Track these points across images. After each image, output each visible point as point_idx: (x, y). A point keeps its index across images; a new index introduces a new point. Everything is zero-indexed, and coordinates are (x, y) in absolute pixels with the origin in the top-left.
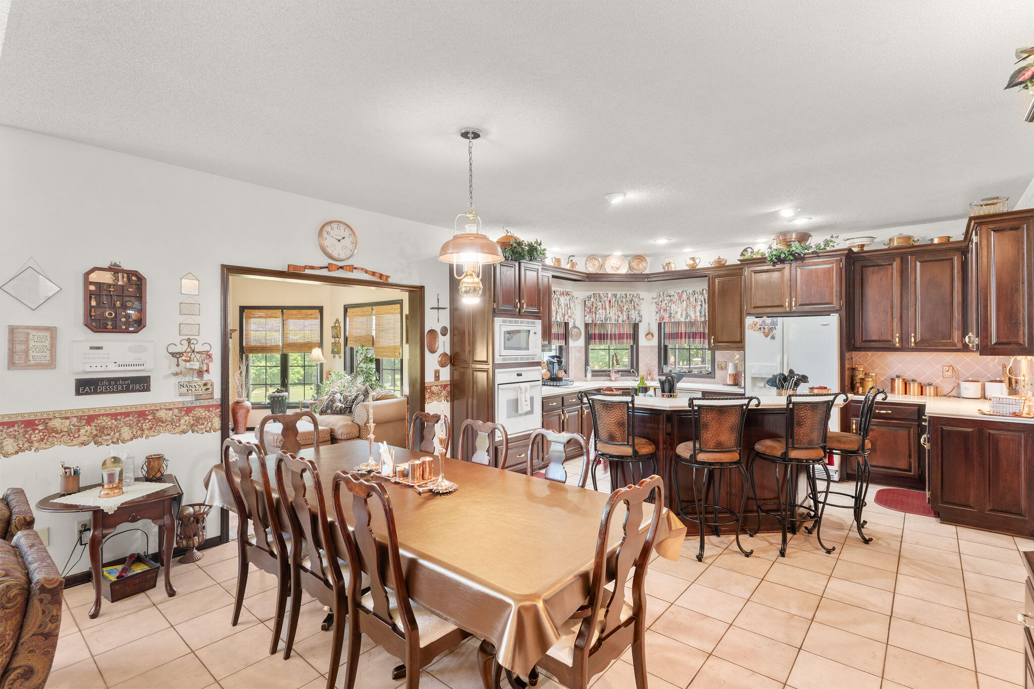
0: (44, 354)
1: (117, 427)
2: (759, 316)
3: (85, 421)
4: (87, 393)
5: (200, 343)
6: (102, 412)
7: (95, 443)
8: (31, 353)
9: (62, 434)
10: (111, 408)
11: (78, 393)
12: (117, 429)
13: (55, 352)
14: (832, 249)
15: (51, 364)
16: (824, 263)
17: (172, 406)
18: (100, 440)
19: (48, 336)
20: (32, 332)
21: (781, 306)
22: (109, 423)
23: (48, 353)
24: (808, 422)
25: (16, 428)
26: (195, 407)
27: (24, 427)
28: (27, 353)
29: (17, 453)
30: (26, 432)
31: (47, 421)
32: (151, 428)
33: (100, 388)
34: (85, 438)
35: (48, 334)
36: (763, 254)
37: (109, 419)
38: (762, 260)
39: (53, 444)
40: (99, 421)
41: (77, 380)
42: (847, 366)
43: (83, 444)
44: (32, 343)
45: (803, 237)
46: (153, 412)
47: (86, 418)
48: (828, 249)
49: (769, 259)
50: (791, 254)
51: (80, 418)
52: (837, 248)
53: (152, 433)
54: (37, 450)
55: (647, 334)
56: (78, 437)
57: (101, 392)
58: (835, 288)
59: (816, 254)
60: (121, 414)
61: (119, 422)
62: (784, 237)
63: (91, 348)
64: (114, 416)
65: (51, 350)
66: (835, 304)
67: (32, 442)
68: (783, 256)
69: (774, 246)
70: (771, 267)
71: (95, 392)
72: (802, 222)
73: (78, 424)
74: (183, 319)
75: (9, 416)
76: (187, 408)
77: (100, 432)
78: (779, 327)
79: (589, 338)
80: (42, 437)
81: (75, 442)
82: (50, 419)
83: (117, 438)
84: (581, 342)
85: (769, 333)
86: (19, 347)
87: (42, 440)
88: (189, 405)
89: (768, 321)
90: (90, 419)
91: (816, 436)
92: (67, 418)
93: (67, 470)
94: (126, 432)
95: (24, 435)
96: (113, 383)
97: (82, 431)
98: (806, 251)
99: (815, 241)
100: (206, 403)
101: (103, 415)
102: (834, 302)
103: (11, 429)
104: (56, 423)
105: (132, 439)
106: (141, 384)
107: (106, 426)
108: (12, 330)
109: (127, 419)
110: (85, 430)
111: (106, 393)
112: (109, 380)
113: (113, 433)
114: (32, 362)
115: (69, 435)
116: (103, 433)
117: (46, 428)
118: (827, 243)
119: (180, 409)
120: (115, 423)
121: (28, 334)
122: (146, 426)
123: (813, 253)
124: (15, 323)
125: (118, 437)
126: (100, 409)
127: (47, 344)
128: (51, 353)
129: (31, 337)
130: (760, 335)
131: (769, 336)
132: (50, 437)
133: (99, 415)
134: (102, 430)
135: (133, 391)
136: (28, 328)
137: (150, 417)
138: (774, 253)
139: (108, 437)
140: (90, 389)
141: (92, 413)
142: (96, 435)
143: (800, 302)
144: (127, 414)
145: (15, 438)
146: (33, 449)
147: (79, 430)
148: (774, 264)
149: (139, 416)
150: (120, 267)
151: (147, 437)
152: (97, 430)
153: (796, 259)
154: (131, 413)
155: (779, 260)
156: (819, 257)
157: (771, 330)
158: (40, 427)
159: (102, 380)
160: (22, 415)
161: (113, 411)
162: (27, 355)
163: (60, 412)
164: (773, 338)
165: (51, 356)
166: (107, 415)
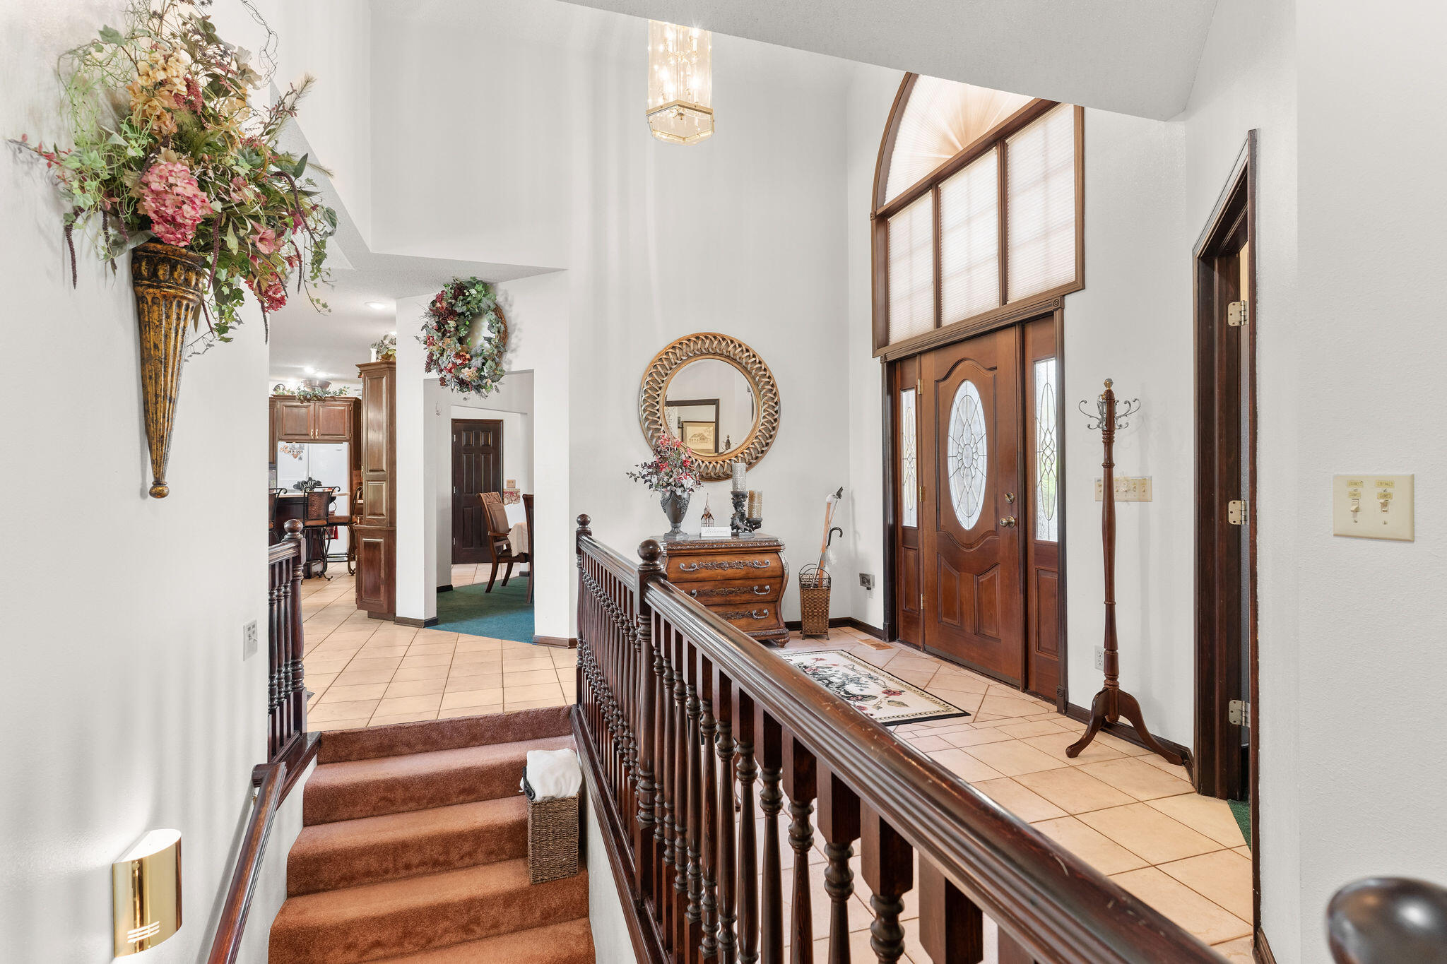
2: (289, 441)
14: (345, 396)
16: (339, 405)
21: (308, 435)
24: (317, 504)
36: (293, 393)
38: (292, 398)
42: (355, 482)
45: (325, 385)
48: (342, 396)
49: (298, 398)
50: (315, 396)
52: (347, 396)
58: (347, 425)
59: (333, 399)
62: (310, 382)
66: (347, 437)
68: (308, 397)
69: (302, 389)
70: (299, 404)
72: (322, 375)
78: (305, 451)
85: (297, 455)
89: (297, 445)
91: (322, 512)
98: (327, 395)
99: (333, 388)
102: (346, 434)
118: (341, 392)
123: (331, 397)
130: (290, 456)
131: (298, 458)
138: (302, 394)
143: (322, 432)
148: (302, 402)
153: (319, 400)
155: (306, 399)
156: (335, 400)
157: (299, 452)
164: (300, 459)
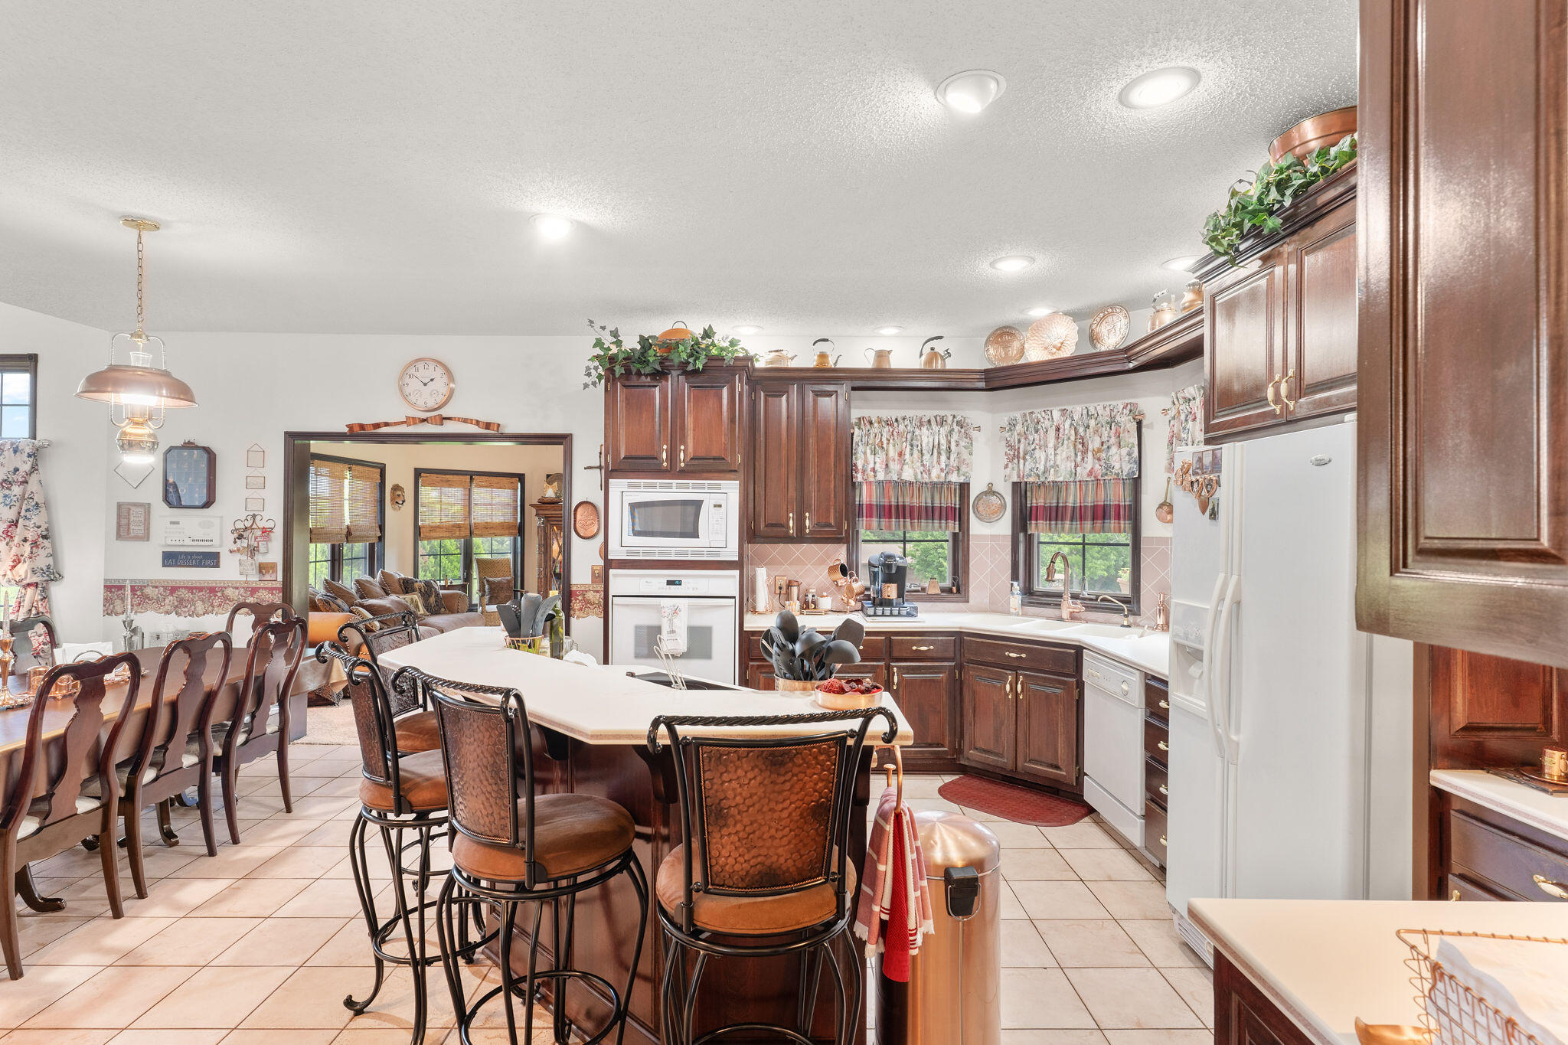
0: (140, 528)
1: (193, 600)
3: (169, 591)
4: (170, 565)
5: (265, 519)
6: (182, 584)
7: (177, 614)
8: (132, 527)
9: (153, 601)
10: (188, 581)
11: (164, 565)
12: (192, 602)
13: (150, 526)
15: (146, 537)
17: (238, 585)
18: (180, 611)
19: (144, 512)
20: (133, 508)
22: (187, 595)
23: (142, 527)
25: (122, 591)
26: (260, 588)
28: (128, 524)
29: (123, 613)
31: (142, 588)
32: (220, 605)
33: (180, 562)
34: (169, 607)
35: (141, 510)
37: (185, 592)
39: (146, 610)
40: (179, 593)
41: (163, 552)
43: (168, 613)
44: (132, 518)
46: (222, 589)
47: (169, 588)
51: (166, 588)
53: (221, 611)
54: (135, 613)
55: (1161, 506)
56: (164, 606)
57: (180, 566)
60: (196, 588)
61: (194, 595)
63: (171, 523)
64: (191, 589)
65: (146, 524)
67: (132, 606)
71: (176, 565)
73: (164, 593)
74: (249, 493)
75: (119, 580)
76: (252, 588)
77: (180, 603)
79: (1023, 518)
80: (140, 602)
81: (162, 610)
82: (146, 587)
83: (193, 612)
84: (1004, 526)
85: (1207, 499)
86: (124, 521)
87: (140, 604)
88: (254, 585)
90: (173, 590)
92: (156, 587)
94: (200, 607)
96: (189, 557)
97: (167, 601)
100: (270, 585)
101: (182, 587)
103: (119, 592)
104: (149, 591)
105: (204, 614)
106: (211, 559)
107: (185, 598)
108: (120, 506)
109: (201, 593)
110: (169, 600)
111: (183, 566)
112: (186, 554)
113: (189, 606)
114: (133, 534)
115: (157, 602)
116: (182, 604)
117: (142, 594)
119: (246, 589)
120: (191, 596)
121: (130, 509)
122: (216, 602)
124: (122, 500)
125: (193, 610)
126: (179, 581)
127: (143, 518)
128: (147, 526)
129: (131, 512)
131: (1208, 509)
132: (146, 602)
133: (179, 587)
134: (181, 601)
135: (205, 566)
136: (129, 504)
137: (219, 594)
139: (186, 609)
140: (173, 562)
141: (174, 584)
142: (177, 606)
144: (200, 589)
145: (121, 600)
146: (133, 612)
147: (164, 600)
149: (211, 592)
151: (217, 613)
152: (177, 601)
154: (204, 588)
157: (1211, 487)
158: (138, 593)
159: (181, 553)
161: (190, 585)
162: (129, 529)
163: (151, 581)
165: (146, 530)
166: (186, 588)
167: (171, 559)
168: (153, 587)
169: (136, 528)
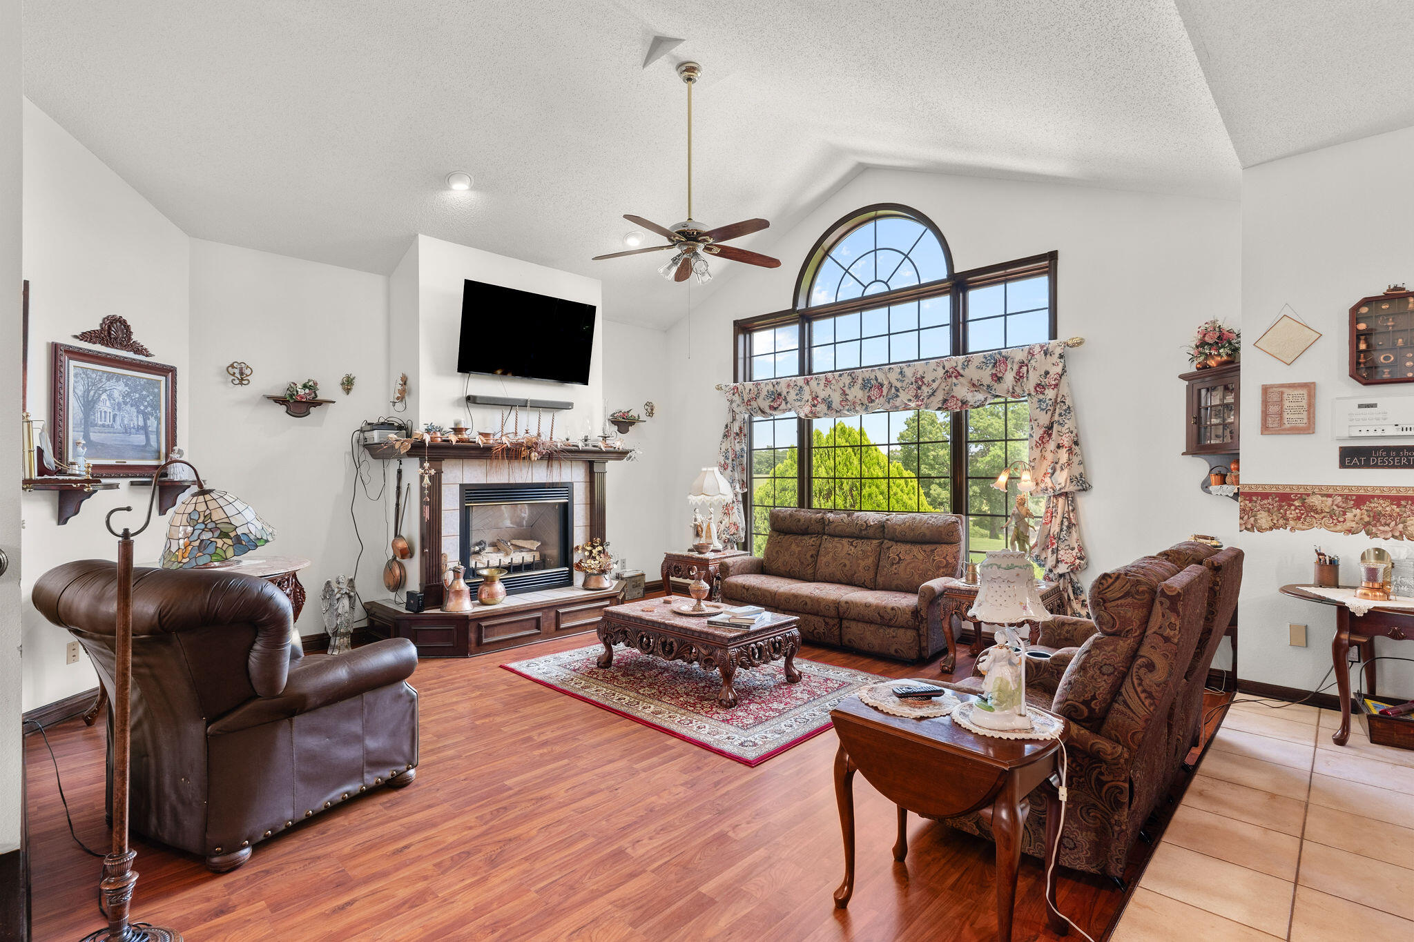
0: (1300, 416)
1: (1400, 515)
3: (1352, 502)
4: (1355, 466)
6: (1378, 492)
7: (1368, 534)
8: (1286, 416)
9: (1323, 515)
10: (1390, 488)
11: (1343, 465)
12: (1400, 519)
13: (1314, 413)
15: (1309, 428)
18: (1374, 530)
19: (1306, 396)
20: (1287, 391)
22: (1388, 509)
23: (1305, 415)
25: (1270, 500)
27: (1279, 501)
28: (1281, 415)
29: (1271, 529)
30: (1281, 507)
31: (1304, 496)
33: (1374, 460)
34: (1353, 524)
35: (1304, 392)
37: (1387, 504)
39: (1311, 526)
40: (1372, 505)
41: (1340, 448)
43: (1350, 531)
44: (1286, 404)
47: (1354, 498)
51: (1346, 498)
54: (1292, 529)
56: (1344, 522)
57: (1376, 466)
60: (1407, 498)
61: (1403, 509)
63: (1360, 406)
64: (1396, 500)
65: (1308, 411)
67: (1287, 520)
71: (1367, 465)
73: (1344, 505)
75: (1263, 486)
77: (1374, 520)
80: (1299, 515)
81: (1339, 527)
82: (1308, 495)
83: (1400, 532)
86: (1273, 409)
87: (1299, 518)
90: (1360, 500)
92: (1329, 496)
93: (1321, 557)
95: (1279, 510)
96: (1393, 454)
97: (1349, 515)
101: (1379, 497)
103: (1265, 502)
104: (1315, 501)
107: (1383, 513)
108: (1266, 389)
110: (1352, 514)
111: (1382, 467)
112: (1388, 449)
113: (1393, 523)
114: (1287, 426)
115: (1331, 517)
116: (1379, 521)
117: (1303, 505)
120: (1398, 510)
121: (1282, 393)
124: (1269, 382)
125: (1401, 530)
126: (1374, 488)
127: (1304, 403)
128: (1309, 414)
129: (1285, 396)
132: (1307, 516)
133: (1373, 497)
134: (1376, 517)
136: (1282, 386)
139: (1387, 528)
140: (1360, 461)
141: (1362, 492)
142: (1368, 523)
145: (1269, 511)
146: (1289, 528)
147: (1344, 513)
150: (1404, 289)
152: (1369, 516)
158: (1297, 503)
159: (1378, 448)
160: (1277, 486)
161: (1394, 493)
162: (1282, 418)
163: (1320, 487)
165: (1309, 419)
166: (1384, 497)
167: (1353, 456)
168: (1323, 495)
169: (1292, 416)
